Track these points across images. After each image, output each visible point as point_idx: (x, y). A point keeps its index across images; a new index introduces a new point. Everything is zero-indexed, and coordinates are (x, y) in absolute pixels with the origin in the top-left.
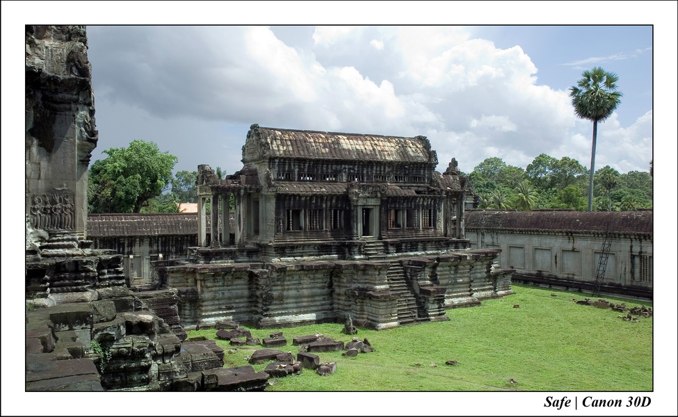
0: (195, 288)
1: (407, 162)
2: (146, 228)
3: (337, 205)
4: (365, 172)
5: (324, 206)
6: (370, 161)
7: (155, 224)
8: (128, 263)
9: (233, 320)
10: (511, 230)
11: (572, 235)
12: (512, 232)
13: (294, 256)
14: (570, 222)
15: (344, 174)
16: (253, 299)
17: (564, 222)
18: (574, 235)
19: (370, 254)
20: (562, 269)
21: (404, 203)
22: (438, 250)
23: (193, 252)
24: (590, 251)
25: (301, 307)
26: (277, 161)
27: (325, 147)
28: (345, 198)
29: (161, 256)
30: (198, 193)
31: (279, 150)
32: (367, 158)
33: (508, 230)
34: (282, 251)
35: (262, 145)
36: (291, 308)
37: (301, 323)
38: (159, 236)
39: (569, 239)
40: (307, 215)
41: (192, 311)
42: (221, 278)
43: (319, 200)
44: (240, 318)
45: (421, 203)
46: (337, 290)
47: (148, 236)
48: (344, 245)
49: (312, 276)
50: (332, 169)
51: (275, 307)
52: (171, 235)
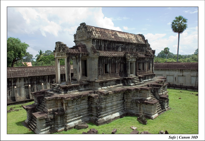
0: (62, 107)
1: (140, 44)
2: (22, 73)
3: (121, 61)
4: (127, 47)
5: (116, 62)
6: (129, 43)
7: (26, 72)
8: (14, 90)
9: (82, 121)
10: (158, 69)
11: (182, 71)
12: (158, 70)
13: (107, 86)
14: (181, 66)
15: (120, 48)
16: (90, 109)
17: (179, 66)
18: (183, 70)
19: (136, 83)
20: (178, 82)
21: (142, 60)
22: (152, 78)
23: (55, 87)
24: (190, 76)
25: (113, 110)
26: (96, 40)
27: (112, 36)
28: (124, 58)
29: (30, 85)
30: (56, 57)
31: (96, 36)
32: (128, 41)
33: (157, 69)
34: (102, 84)
35: (88, 32)
36: (109, 112)
37: (115, 118)
38: (29, 77)
39: (181, 72)
40: (110, 66)
41: (62, 120)
42: (76, 101)
43: (115, 59)
44: (85, 120)
45: (146, 60)
46: (126, 100)
47: (23, 77)
48: (125, 79)
49: (117, 95)
50: (116, 46)
51: (103, 113)
52: (34, 76)
